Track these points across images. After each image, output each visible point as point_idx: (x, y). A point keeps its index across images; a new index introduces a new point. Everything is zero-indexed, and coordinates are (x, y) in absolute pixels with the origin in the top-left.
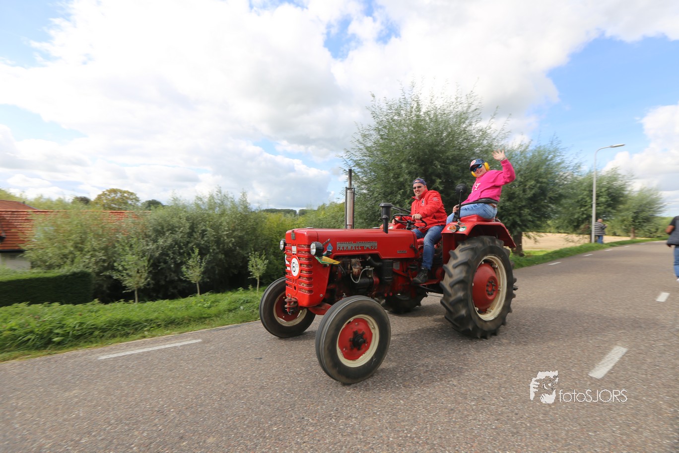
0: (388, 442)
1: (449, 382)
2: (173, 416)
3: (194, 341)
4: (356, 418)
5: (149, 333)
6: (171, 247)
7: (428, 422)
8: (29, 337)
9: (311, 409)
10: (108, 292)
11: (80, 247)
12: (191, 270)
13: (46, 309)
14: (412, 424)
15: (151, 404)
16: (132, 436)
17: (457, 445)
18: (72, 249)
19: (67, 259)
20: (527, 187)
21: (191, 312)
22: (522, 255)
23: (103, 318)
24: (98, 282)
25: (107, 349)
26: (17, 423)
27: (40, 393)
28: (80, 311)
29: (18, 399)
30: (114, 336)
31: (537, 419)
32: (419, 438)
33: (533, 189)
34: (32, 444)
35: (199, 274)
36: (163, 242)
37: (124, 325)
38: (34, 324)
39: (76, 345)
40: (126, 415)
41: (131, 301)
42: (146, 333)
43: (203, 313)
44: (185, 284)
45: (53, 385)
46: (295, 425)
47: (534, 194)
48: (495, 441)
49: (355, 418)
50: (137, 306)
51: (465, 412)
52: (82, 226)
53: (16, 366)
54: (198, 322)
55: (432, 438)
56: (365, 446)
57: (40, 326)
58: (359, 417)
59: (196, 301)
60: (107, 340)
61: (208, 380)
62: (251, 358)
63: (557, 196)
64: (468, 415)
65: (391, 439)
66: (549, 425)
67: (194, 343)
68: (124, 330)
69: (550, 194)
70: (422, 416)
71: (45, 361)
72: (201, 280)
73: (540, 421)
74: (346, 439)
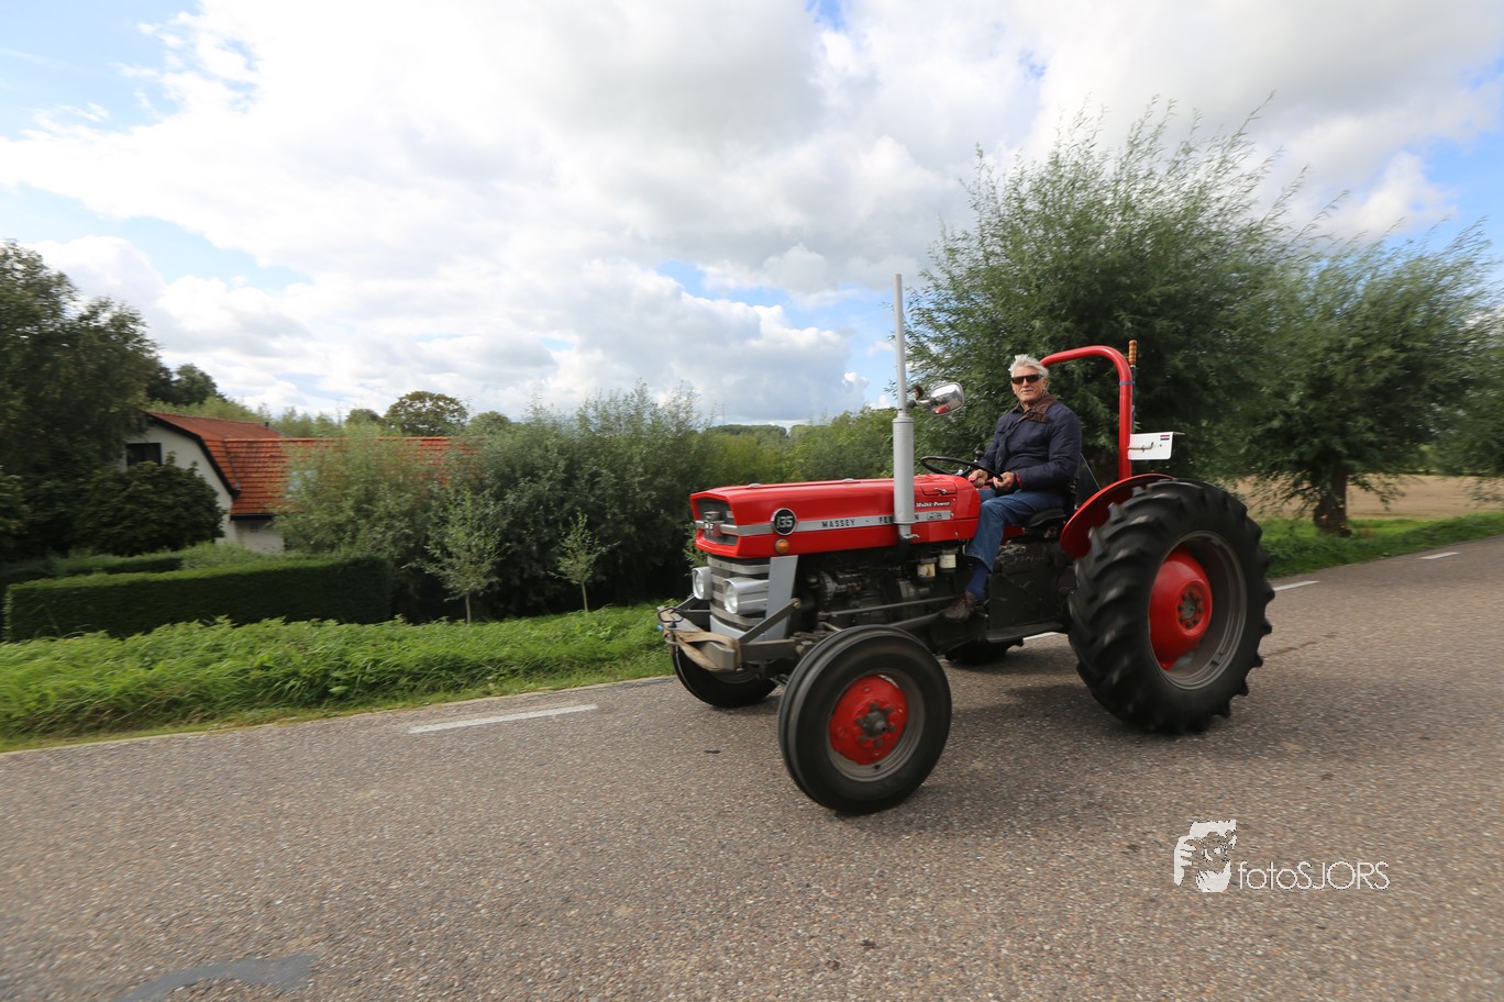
0: (999, 958)
1: (1145, 834)
2: (550, 855)
3: (582, 708)
4: (925, 896)
5: (497, 687)
6: (531, 508)
7: (1093, 921)
8: (292, 683)
9: (826, 869)
10: (417, 597)
11: (366, 510)
12: (569, 557)
13: (317, 632)
14: (1054, 924)
15: (507, 828)
16: (477, 886)
17: (1165, 983)
18: (352, 514)
19: (345, 532)
20: (1368, 361)
21: (573, 647)
22: (1346, 533)
23: (413, 653)
24: (399, 578)
25: (423, 713)
26: (283, 842)
27: (317, 789)
28: (374, 638)
29: (283, 796)
30: (433, 689)
31: (1379, 947)
32: (1072, 956)
33: (1384, 367)
34: (311, 883)
35: (585, 567)
36: (514, 500)
37: (451, 669)
38: (298, 658)
39: (369, 702)
40: (465, 845)
41: (460, 621)
42: (491, 685)
43: (597, 650)
44: (558, 587)
45: (337, 776)
46: (792, 898)
47: (1387, 381)
48: (1263, 986)
49: (921, 895)
50: (471, 631)
51: (1187, 910)
52: (368, 468)
53: (274, 736)
54: (588, 667)
55: (1102, 960)
56: (944, 959)
57: (308, 663)
58: (930, 896)
59: (581, 626)
60: (423, 695)
61: (612, 790)
62: (698, 750)
63: (1455, 381)
64: (1193, 917)
65: (1004, 951)
66: (1412, 965)
67: (583, 713)
68: (451, 678)
69: (1434, 377)
70: (1077, 908)
71: (320, 729)
72: (590, 578)
73: (1386, 951)
74: (902, 941)
